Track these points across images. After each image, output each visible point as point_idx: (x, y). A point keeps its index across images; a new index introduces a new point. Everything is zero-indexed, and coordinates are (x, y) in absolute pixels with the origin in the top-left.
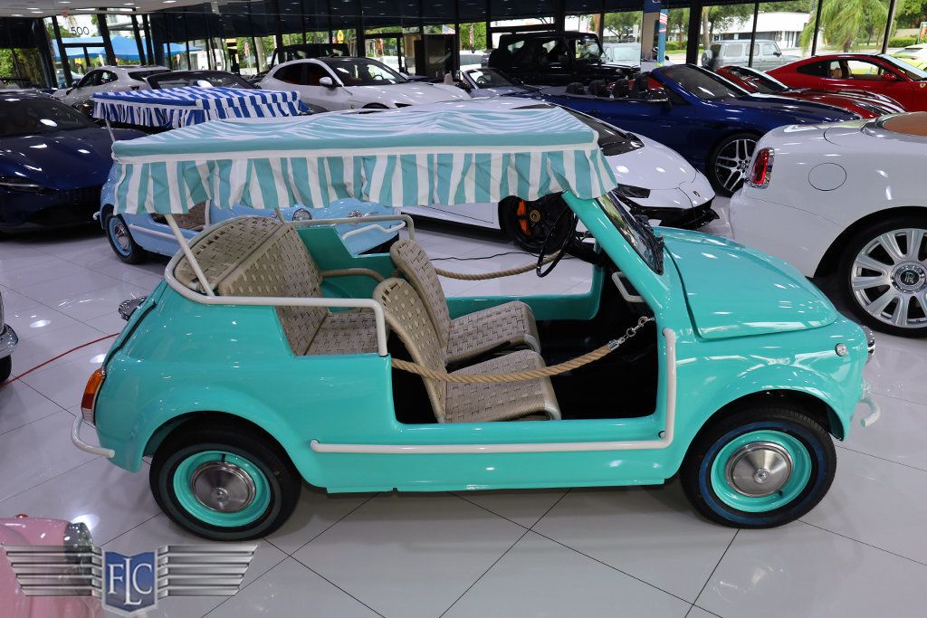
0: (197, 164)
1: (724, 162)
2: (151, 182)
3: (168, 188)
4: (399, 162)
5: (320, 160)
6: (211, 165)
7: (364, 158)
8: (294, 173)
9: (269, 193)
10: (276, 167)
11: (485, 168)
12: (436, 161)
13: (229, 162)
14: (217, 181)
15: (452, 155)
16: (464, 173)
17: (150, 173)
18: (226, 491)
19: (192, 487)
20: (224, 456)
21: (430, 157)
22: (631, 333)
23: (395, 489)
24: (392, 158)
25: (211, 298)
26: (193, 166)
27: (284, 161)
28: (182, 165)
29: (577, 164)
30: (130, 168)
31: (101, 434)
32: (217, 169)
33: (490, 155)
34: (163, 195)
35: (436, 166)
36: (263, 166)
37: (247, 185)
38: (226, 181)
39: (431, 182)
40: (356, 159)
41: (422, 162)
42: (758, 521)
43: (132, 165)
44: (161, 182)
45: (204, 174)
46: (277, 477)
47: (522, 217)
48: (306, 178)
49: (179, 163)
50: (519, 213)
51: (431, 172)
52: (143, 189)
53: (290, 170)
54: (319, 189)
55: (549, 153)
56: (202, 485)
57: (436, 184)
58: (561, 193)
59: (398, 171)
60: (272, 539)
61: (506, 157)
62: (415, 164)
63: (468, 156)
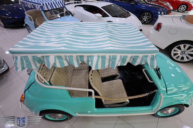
0: (38, 56)
1: (142, 17)
2: (24, 61)
3: (30, 63)
4: (101, 57)
5: (77, 56)
6: (43, 57)
7: (90, 56)
8: (69, 59)
9: (62, 63)
10: (64, 57)
11: (125, 59)
12: (111, 57)
13: (49, 56)
15: (116, 56)
17: (23, 59)
22: (151, 93)
24: (99, 56)
27: (66, 56)
28: (33, 57)
29: (151, 58)
32: (45, 58)
33: (127, 56)
36: (59, 57)
38: (48, 61)
39: (109, 62)
40: (88, 56)
41: (107, 57)
43: (17, 57)
48: (73, 60)
51: (110, 60)
53: (68, 58)
54: (76, 62)
55: (145, 56)
57: (111, 63)
59: (100, 59)
61: (132, 56)
62: (105, 58)
63: (121, 56)
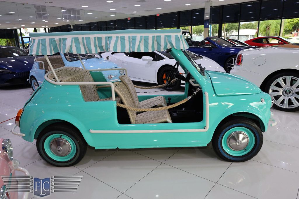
0: (56, 39)
1: (229, 65)
2: (41, 45)
3: (46, 47)
4: (119, 38)
5: (95, 38)
6: (60, 40)
7: (108, 37)
9: (78, 48)
10: (81, 40)
11: (147, 41)
12: (131, 38)
13: (66, 39)
14: (62, 45)
15: (136, 36)
16: (140, 42)
17: (41, 42)
18: (61, 148)
19: (50, 147)
20: (61, 136)
21: (129, 37)
22: (194, 94)
23: (118, 148)
24: (117, 37)
25: (59, 83)
26: (54, 40)
27: (83, 38)
28: (51, 39)
29: (176, 39)
30: (34, 41)
31: (21, 130)
32: (62, 41)
33: (148, 36)
34: (44, 49)
35: (131, 40)
36: (76, 40)
37: (71, 45)
38: (65, 45)
39: (130, 45)
40: (106, 38)
41: (127, 39)
42: (238, 159)
43: (35, 40)
44: (44, 45)
45: (58, 43)
46: (78, 143)
47: (165, 79)
48: (90, 44)
49: (50, 39)
50: (163, 78)
51: (129, 42)
52: (38, 47)
53: (85, 41)
54: (94, 47)
55: (167, 36)
56: (53, 146)
58: (171, 49)
59: (119, 42)
60: (77, 166)
61: (153, 37)
62: (125, 39)
63: (141, 37)
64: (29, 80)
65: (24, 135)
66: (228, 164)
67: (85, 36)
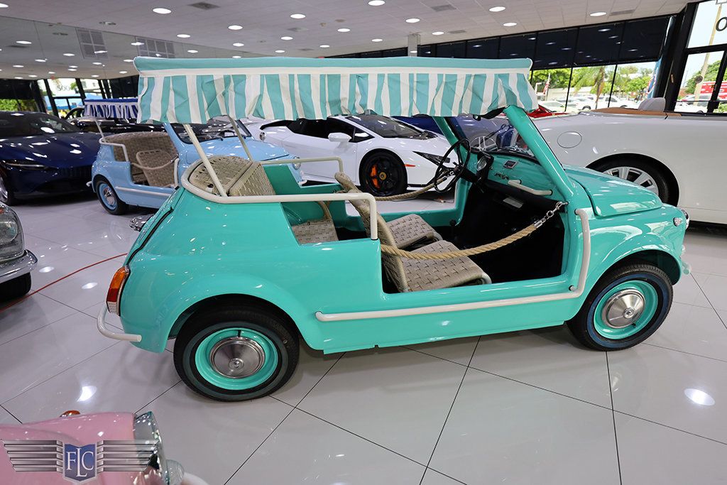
0: (215, 78)
2: (172, 94)
3: (188, 100)
4: (386, 80)
5: (322, 77)
6: (227, 80)
7: (358, 76)
8: (300, 88)
10: (284, 83)
11: (452, 86)
12: (415, 80)
13: (244, 77)
14: (232, 94)
15: (428, 75)
16: (437, 90)
17: (171, 86)
18: (241, 361)
19: (211, 362)
20: (240, 331)
21: (411, 76)
22: (550, 214)
23: (376, 346)
24: (381, 77)
25: (225, 199)
26: (211, 80)
27: (291, 77)
28: (200, 78)
29: (519, 83)
30: (151, 82)
31: (125, 322)
32: (232, 84)
33: (456, 75)
34: (183, 104)
35: (415, 84)
36: (273, 81)
37: (261, 96)
38: (241, 94)
39: (411, 97)
40: (352, 77)
41: (405, 81)
42: (621, 345)
43: (153, 78)
44: (182, 95)
45: (219, 90)
46: (285, 345)
47: (374, 177)
48: (310, 94)
49: (198, 76)
50: (372, 175)
51: (411, 89)
52: (165, 100)
53: (297, 86)
54: (319, 103)
55: (500, 76)
56: (221, 359)
57: (415, 99)
58: (504, 108)
59: (386, 88)
60: (277, 395)
61: (468, 77)
62: (400, 82)
63: (440, 76)
64: (91, 185)
65: (139, 338)
66: (601, 356)
67: (296, 71)
